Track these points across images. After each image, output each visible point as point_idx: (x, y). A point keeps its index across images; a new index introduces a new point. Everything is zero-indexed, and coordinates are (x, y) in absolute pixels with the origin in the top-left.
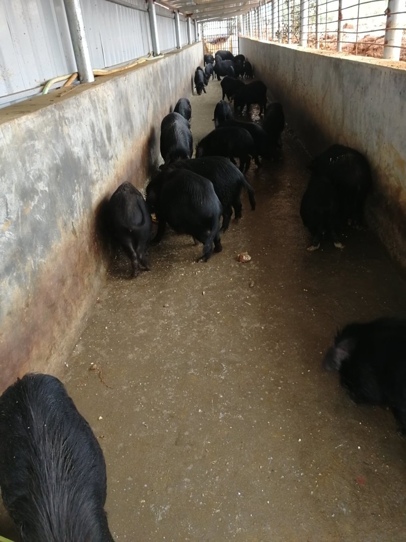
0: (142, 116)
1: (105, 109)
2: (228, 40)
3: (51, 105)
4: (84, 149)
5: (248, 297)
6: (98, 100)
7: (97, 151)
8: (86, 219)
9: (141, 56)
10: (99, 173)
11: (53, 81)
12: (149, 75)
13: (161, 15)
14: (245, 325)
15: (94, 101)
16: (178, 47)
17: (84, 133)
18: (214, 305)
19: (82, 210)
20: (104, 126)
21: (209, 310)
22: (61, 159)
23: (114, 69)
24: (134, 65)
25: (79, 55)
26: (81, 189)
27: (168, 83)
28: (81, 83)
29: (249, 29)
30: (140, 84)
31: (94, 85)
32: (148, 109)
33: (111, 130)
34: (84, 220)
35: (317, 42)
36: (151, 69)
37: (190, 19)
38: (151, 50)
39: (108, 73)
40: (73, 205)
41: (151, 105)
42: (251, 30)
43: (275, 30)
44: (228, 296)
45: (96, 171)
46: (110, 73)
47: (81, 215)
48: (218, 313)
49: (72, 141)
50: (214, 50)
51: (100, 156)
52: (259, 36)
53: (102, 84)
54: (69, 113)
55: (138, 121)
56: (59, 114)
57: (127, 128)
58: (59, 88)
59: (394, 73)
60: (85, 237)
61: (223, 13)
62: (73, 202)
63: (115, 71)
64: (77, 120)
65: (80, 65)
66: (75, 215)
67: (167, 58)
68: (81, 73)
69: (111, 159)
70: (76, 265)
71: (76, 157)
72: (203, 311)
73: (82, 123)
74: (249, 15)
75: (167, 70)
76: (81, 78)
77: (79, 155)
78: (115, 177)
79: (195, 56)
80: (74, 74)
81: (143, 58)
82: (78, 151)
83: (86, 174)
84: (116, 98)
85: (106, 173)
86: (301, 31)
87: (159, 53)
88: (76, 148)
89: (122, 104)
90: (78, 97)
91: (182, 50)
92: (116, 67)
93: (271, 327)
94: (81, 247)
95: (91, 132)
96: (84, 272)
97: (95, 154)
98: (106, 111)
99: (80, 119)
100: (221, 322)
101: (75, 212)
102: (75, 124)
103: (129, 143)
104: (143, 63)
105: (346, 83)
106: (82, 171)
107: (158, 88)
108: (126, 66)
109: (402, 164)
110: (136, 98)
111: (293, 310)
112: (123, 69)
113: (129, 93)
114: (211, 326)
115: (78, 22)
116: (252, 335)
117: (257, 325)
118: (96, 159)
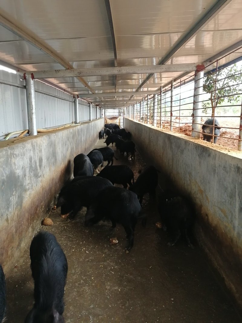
0: (63, 154)
1: (40, 150)
2: (118, 118)
3: (7, 147)
4: (23, 171)
5: (112, 268)
6: (37, 145)
7: (32, 172)
8: (17, 212)
9: (67, 123)
10: (31, 185)
11: (13, 134)
12: (70, 133)
13: (81, 104)
14: (108, 288)
15: (34, 146)
16: (90, 120)
17: (25, 162)
19: (15, 207)
20: (38, 159)
21: (87, 276)
22: (7, 177)
23: (50, 129)
24: (62, 128)
25: (31, 122)
26: (17, 194)
27: (82, 138)
28: (29, 135)
29: (129, 115)
30: (64, 138)
31: (36, 137)
32: (67, 150)
33: (42, 162)
34: (15, 213)
35: (161, 125)
36: (72, 131)
37: (98, 107)
38: (74, 121)
39: (46, 131)
40: (10, 203)
41: (70, 149)
42: (130, 115)
43: (142, 116)
44: (101, 266)
45: (29, 183)
47: (14, 210)
48: (92, 278)
49: (16, 167)
50: (110, 122)
51: (33, 175)
52: (133, 118)
53: (41, 137)
54: (17, 152)
55: (60, 157)
57: (53, 160)
58: (16, 137)
59: (195, 145)
60: (14, 224)
61: (116, 106)
64: (21, 155)
65: (30, 126)
66: (10, 210)
67: (82, 125)
68: (30, 130)
69: (40, 177)
70: (4, 241)
71: (17, 175)
72: (82, 277)
73: (24, 157)
74: (129, 108)
75: (81, 131)
76: (30, 133)
77: (20, 174)
78: (41, 187)
79: (100, 125)
80: (26, 130)
81: (68, 125)
82: (19, 172)
83: (22, 185)
84: (48, 144)
85: (35, 185)
86: (153, 119)
87: (78, 122)
88: (18, 170)
89: (51, 148)
90: (24, 143)
91: (92, 122)
92: (51, 128)
93: (125, 290)
94: (10, 230)
95: (29, 162)
96: (9, 246)
97: (30, 174)
98: (40, 151)
99: (24, 154)
100: (93, 284)
101: (10, 208)
102: (20, 158)
103: (53, 168)
104: (68, 127)
105: (173, 147)
106: (19, 184)
107: (75, 140)
108: (58, 128)
109: (201, 192)
110: (60, 145)
111: (139, 278)
112: (55, 129)
113: (57, 142)
114: (86, 288)
115: (33, 106)
116: (112, 296)
117: (116, 288)
118: (30, 177)
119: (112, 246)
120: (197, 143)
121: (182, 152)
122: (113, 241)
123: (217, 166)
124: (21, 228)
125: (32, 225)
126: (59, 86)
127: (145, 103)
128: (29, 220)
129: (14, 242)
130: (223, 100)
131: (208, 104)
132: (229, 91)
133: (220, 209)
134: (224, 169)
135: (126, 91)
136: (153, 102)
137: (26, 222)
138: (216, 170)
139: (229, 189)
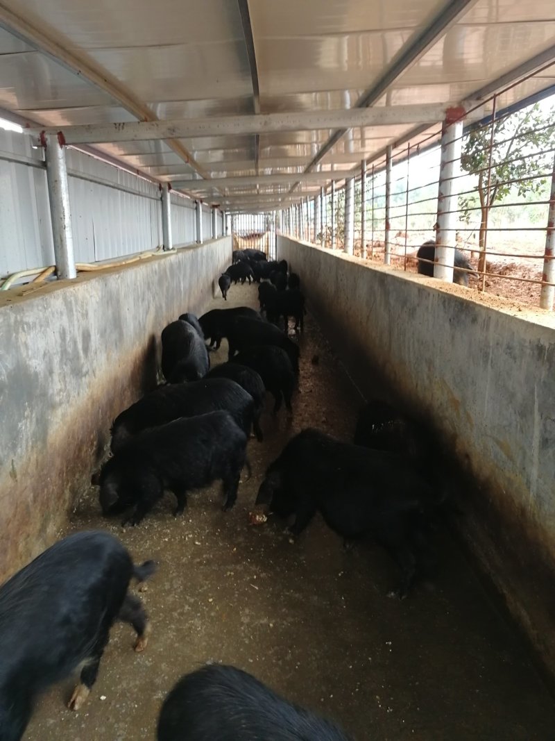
0: (137, 323)
1: (84, 312)
2: (264, 237)
3: (5, 307)
4: (46, 362)
5: (255, 577)
6: (76, 301)
7: (66, 365)
8: (35, 456)
9: (146, 249)
10: (65, 394)
11: (19, 275)
12: (152, 270)
13: (178, 205)
14: (246, 620)
15: (71, 302)
17: (49, 341)
18: (205, 588)
19: (30, 443)
20: (81, 334)
21: (197, 596)
22: (9, 376)
23: (107, 264)
24: (134, 260)
25: (60, 247)
26: (34, 415)
27: (180, 283)
28: (58, 279)
30: (138, 284)
31: (74, 282)
32: (147, 313)
33: (90, 339)
34: (32, 458)
35: (362, 251)
36: (157, 266)
37: (216, 210)
38: (161, 243)
39: (96, 269)
40: (17, 436)
41: (152, 309)
42: (291, 229)
43: (319, 231)
44: (228, 573)
45: (61, 390)
46: (100, 268)
47: (27, 450)
48: (211, 600)
49: (30, 353)
50: (245, 245)
51: (69, 372)
52: (300, 236)
53: (85, 282)
54: (30, 317)
55: (132, 327)
56: (16, 317)
57: (114, 336)
58: (27, 283)
59: (442, 297)
60: (29, 481)
61: (258, 207)
62: (18, 432)
63: (108, 266)
64: (41, 326)
65: (59, 258)
66: (19, 450)
67: (180, 255)
68: (60, 267)
69: (85, 375)
70: (8, 522)
71: (33, 371)
72: (188, 597)
73: (48, 329)
74: (289, 212)
75: (179, 267)
76: (59, 273)
77: (38, 369)
78: (88, 399)
79: (222, 254)
80: (50, 267)
81: (149, 253)
82: (36, 365)
83: (44, 394)
84: (102, 299)
85: (76, 394)
86: (345, 236)
87: (171, 247)
88: (34, 361)
89: (110, 308)
90: (47, 296)
91: (202, 245)
92: (111, 261)
93: (283, 624)
94: (21, 495)
95: (59, 341)
96: (20, 532)
97: (61, 368)
98: (85, 315)
99: (46, 324)
100: (213, 614)
101: (19, 446)
102: (37, 331)
103: (115, 355)
104: (148, 258)
105: (392, 302)
106: (38, 391)
107: (165, 289)
108: (124, 260)
109: (456, 404)
110: (131, 300)
111: (316, 598)
112: (119, 264)
113: (123, 294)
114: (197, 622)
115: (64, 209)
116: (254, 637)
117: (264, 621)
118: (62, 375)
119: (254, 530)
120: (446, 294)
121: (412, 313)
122: (255, 517)
123: (491, 344)
124: (46, 492)
125: (70, 484)
126: (125, 162)
127: (326, 199)
128: (64, 474)
129: (31, 523)
130: (507, 191)
131: (473, 199)
132: (521, 168)
133: (498, 442)
134: (509, 351)
135: (282, 172)
136: (344, 198)
137: (57, 478)
138: (489, 354)
139: (519, 397)
